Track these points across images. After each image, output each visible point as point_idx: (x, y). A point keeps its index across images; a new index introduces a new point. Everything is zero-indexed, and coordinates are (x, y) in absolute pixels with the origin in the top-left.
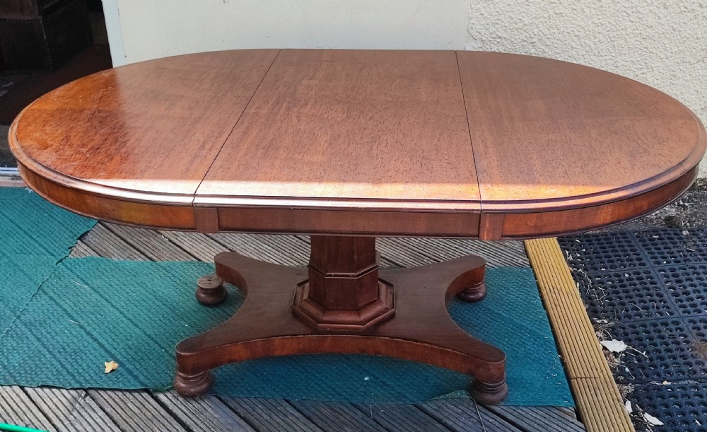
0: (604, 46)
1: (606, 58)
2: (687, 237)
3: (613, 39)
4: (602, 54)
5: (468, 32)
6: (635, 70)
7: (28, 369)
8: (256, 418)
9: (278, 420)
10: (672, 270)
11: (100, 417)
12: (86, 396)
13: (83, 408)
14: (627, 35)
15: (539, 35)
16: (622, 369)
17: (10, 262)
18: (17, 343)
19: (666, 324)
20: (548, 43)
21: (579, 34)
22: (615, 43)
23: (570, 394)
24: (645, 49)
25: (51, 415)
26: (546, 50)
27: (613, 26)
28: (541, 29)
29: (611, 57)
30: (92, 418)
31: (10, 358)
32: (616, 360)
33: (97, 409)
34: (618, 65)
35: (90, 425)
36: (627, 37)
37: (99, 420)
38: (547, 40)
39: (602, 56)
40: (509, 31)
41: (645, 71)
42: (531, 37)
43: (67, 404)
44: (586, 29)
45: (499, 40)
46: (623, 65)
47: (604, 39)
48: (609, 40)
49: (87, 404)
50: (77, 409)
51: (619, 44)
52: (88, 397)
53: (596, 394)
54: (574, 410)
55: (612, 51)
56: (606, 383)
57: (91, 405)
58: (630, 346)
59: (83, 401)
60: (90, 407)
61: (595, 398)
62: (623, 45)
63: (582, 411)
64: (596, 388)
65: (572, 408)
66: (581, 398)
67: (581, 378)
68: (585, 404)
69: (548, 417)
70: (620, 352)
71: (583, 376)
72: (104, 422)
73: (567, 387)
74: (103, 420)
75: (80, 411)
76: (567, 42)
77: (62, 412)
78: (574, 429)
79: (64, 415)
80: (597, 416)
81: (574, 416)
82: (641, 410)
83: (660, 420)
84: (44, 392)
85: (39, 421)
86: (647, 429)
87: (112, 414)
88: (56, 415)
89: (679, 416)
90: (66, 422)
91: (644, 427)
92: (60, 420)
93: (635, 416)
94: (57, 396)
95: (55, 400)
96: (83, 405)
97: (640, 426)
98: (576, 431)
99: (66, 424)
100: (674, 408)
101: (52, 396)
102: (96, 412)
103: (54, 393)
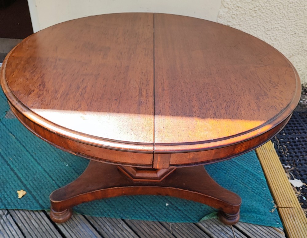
0: (292, 14)
1: (292, 21)
3: (297, 11)
4: (290, 18)
5: (222, 3)
6: (306, 28)
8: (105, 232)
9: (119, 234)
11: (15, 230)
12: (7, 214)
13: (5, 223)
14: (305, 9)
15: (259, 7)
16: (302, 198)
20: (263, 11)
21: (280, 7)
22: (298, 13)
23: (279, 218)
26: (262, 15)
27: (298, 4)
28: (260, 3)
29: (295, 21)
30: (10, 230)
33: (14, 224)
34: (298, 25)
36: (304, 10)
37: (14, 233)
38: (263, 9)
39: (290, 20)
40: (243, 3)
42: (255, 8)
44: (284, 4)
45: (237, 8)
47: (292, 11)
48: (295, 11)
49: (8, 219)
50: (2, 223)
51: (300, 14)
52: (9, 215)
53: (294, 220)
54: (283, 230)
55: (296, 17)
56: (299, 212)
57: (10, 221)
58: (304, 183)
59: (5, 218)
60: (10, 222)
61: (294, 223)
62: (302, 15)
63: (288, 231)
64: (294, 215)
65: (282, 229)
66: (286, 222)
67: (284, 208)
68: (289, 226)
69: (269, 234)
70: (300, 187)
71: (285, 207)
72: (17, 234)
73: (277, 213)
74: (16, 232)
75: (3, 225)
76: (273, 11)
80: (297, 236)
81: (284, 234)
87: (22, 228)
96: (5, 221)
102: (12, 226)
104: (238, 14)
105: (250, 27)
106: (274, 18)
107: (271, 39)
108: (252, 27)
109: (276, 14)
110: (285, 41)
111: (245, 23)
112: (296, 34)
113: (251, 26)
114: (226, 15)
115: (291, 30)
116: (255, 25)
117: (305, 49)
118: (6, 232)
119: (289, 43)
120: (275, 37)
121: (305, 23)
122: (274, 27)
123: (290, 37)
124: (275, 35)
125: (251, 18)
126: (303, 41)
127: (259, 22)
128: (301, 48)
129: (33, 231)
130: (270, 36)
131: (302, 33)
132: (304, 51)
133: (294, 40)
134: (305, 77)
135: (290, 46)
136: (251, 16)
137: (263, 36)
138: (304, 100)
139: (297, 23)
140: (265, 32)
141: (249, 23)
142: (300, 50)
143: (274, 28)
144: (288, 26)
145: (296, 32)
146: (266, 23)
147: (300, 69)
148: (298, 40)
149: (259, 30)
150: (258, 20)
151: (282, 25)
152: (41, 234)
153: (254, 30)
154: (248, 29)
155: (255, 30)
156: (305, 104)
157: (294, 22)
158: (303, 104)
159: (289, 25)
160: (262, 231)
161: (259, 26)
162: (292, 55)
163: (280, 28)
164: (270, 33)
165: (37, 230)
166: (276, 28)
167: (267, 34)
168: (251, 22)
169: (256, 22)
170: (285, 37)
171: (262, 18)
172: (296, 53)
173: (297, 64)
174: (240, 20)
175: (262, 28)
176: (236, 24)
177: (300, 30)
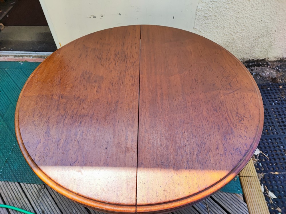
0: (260, 5)
1: (260, 10)
2: (282, 89)
3: (265, 2)
4: (258, 9)
6: (271, 15)
7: (21, 172)
10: (277, 109)
11: (50, 201)
12: (44, 188)
13: (43, 195)
16: (258, 164)
17: (13, 106)
18: (17, 155)
19: (275, 139)
20: (235, 4)
22: (265, 4)
23: (240, 185)
24: (278, 7)
25: (31, 200)
26: (234, 7)
30: (47, 201)
31: (14, 165)
32: (256, 159)
33: (49, 196)
34: (264, 13)
35: (46, 206)
37: (50, 203)
39: (258, 10)
41: (275, 16)
43: (37, 193)
45: (213, 2)
46: (266, 13)
47: (261, 2)
48: (263, 2)
49: (45, 192)
50: (41, 196)
51: (267, 4)
53: (251, 187)
54: (242, 195)
55: (263, 7)
56: (255, 180)
57: (47, 193)
58: (261, 151)
59: (43, 191)
61: (251, 189)
62: (269, 5)
63: (246, 197)
64: (251, 183)
65: (241, 194)
66: (245, 189)
67: (244, 176)
68: (247, 193)
69: (232, 199)
70: (257, 155)
73: (239, 181)
74: (51, 203)
75: (42, 197)
76: (244, 3)
77: (35, 198)
78: (243, 208)
79: (36, 200)
80: (252, 201)
81: (243, 199)
82: (267, 190)
83: (275, 195)
84: (28, 185)
85: (26, 204)
86: (270, 201)
87: (55, 199)
88: (33, 200)
89: (282, 192)
90: (37, 204)
91: (269, 199)
92: (34, 203)
93: (265, 193)
94: (33, 188)
95: (32, 190)
96: (43, 193)
97: (267, 198)
98: (244, 208)
99: (37, 205)
100: (280, 187)
101: (31, 188)
102: (48, 198)
103: (31, 186)
104: (213, 7)
105: (224, 17)
106: (244, 9)
107: (241, 26)
108: (225, 17)
109: (246, 6)
110: (253, 27)
111: (220, 14)
112: (263, 21)
113: (225, 16)
114: (204, 9)
115: (258, 18)
116: (228, 15)
118: (45, 203)
119: (256, 28)
120: (245, 24)
121: (271, 12)
122: (244, 16)
123: (258, 24)
124: (245, 22)
125: (225, 9)
126: (268, 26)
127: (232, 13)
128: (266, 32)
130: (241, 23)
131: (268, 19)
132: (268, 34)
133: (260, 26)
134: (267, 53)
135: (257, 31)
136: (225, 8)
137: (235, 24)
138: (266, 72)
139: (264, 12)
140: (236, 20)
141: (223, 14)
142: (265, 33)
143: (244, 17)
144: (256, 15)
145: (262, 19)
146: (237, 13)
147: (264, 48)
148: (264, 25)
149: (231, 19)
150: (231, 11)
151: (251, 14)
152: (68, 204)
153: (227, 19)
154: (222, 18)
155: (228, 19)
156: (266, 76)
157: (262, 11)
158: (265, 76)
159: (257, 14)
160: (227, 197)
161: (232, 16)
162: (258, 37)
163: (249, 17)
164: (241, 21)
165: (66, 201)
166: (246, 17)
167: (238, 22)
168: (225, 13)
169: (229, 13)
170: (253, 24)
171: (234, 10)
172: (262, 35)
173: (262, 44)
174: (215, 12)
175: (234, 17)
176: (212, 15)
177: (266, 17)
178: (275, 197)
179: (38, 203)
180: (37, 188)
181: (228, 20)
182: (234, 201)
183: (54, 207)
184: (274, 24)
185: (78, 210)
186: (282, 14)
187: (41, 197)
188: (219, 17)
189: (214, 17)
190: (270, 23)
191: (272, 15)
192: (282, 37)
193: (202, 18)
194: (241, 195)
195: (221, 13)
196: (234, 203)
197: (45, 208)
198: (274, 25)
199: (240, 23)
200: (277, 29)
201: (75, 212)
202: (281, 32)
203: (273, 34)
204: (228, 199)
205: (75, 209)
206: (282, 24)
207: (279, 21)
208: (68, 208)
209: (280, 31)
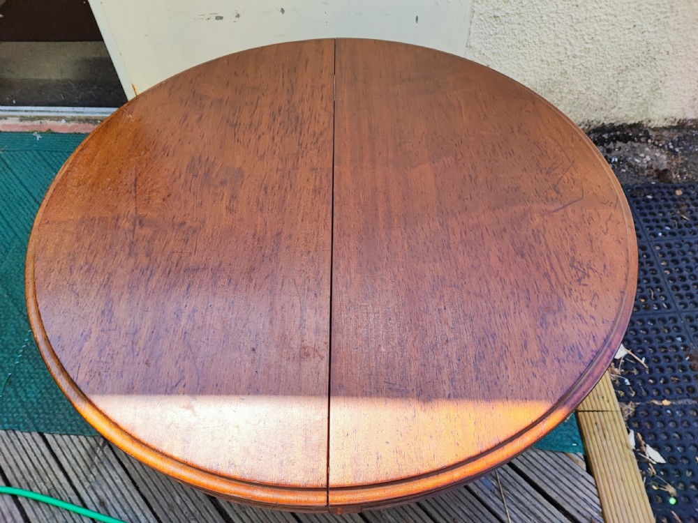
2: (681, 198)
6: (658, 14)
7: (45, 406)
10: (669, 246)
11: (119, 476)
12: (103, 445)
13: (102, 463)
16: (622, 381)
17: (22, 246)
18: (33, 367)
19: (664, 321)
23: (578, 433)
25: (71, 474)
30: (111, 477)
31: (28, 390)
32: (616, 370)
33: (116, 465)
35: (110, 488)
37: (119, 481)
41: (668, 14)
43: (86, 458)
46: (646, 8)
49: (105, 455)
50: (97, 464)
52: (106, 447)
53: (605, 436)
54: (583, 457)
56: (614, 420)
57: (110, 458)
58: (628, 349)
59: (101, 452)
60: (109, 461)
61: (604, 443)
63: (592, 460)
64: (605, 427)
65: (581, 455)
66: (590, 442)
67: (588, 411)
68: (595, 451)
69: (557, 467)
70: (620, 359)
71: (591, 409)
72: (124, 484)
73: (575, 423)
74: (122, 480)
75: (99, 467)
77: (81, 469)
78: (585, 486)
79: (84, 474)
80: (607, 470)
81: (584, 466)
82: (643, 443)
83: (661, 455)
84: (63, 440)
85: (61, 484)
86: (649, 469)
87: (132, 471)
88: (76, 475)
89: (679, 449)
90: (87, 485)
91: (647, 466)
92: (80, 481)
93: (638, 450)
94: (75, 446)
95: (74, 451)
96: (102, 458)
97: (643, 463)
98: (587, 488)
99: (86, 487)
100: (674, 437)
101: (71, 445)
102: (114, 469)
103: (72, 441)
105: (541, 17)
107: (584, 40)
108: (545, 18)
110: (612, 42)
111: (531, 9)
112: (637, 28)
113: (543, 15)
115: (626, 20)
116: (551, 12)
117: (652, 55)
118: (106, 481)
119: (620, 45)
120: (593, 35)
121: (657, 4)
122: (592, 15)
123: (624, 34)
124: (593, 31)
126: (650, 41)
127: (561, 7)
128: (644, 55)
129: (150, 477)
130: (584, 32)
131: (650, 24)
132: (650, 59)
133: (631, 40)
134: (647, 108)
135: (623, 52)
137: (568, 34)
138: (642, 155)
139: (641, 5)
140: (571, 26)
141: (539, 9)
142: (643, 59)
143: (590, 17)
144: (620, 12)
145: (636, 24)
146: (575, 7)
147: (640, 94)
148: (640, 39)
149: (559, 23)
150: (559, 3)
151: (609, 10)
152: (163, 482)
153: (550, 24)
154: (536, 21)
155: (552, 22)
156: (643, 165)
158: (640, 165)
159: (623, 11)
160: (545, 460)
161: (561, 15)
162: (625, 68)
163: (604, 17)
164: (583, 28)
166: (595, 17)
167: (576, 30)
168: (544, 7)
169: (554, 7)
170: (612, 35)
172: (634, 64)
173: (634, 85)
174: (521, 5)
175: (567, 18)
176: (512, 12)
177: (645, 18)
178: (662, 461)
179: (90, 483)
180: (87, 446)
181: (551, 26)
182: (563, 471)
183: (128, 490)
184: (665, 35)
185: (187, 497)
186: (685, 10)
187: (97, 467)
188: (530, 19)
189: (517, 17)
190: (655, 32)
191: (661, 12)
192: (683, 69)
193: (488, 20)
194: (580, 457)
195: (535, 7)
196: (562, 474)
197: (106, 495)
198: (664, 38)
199: (581, 33)
200: (671, 48)
201: (179, 503)
202: (683, 54)
203: (662, 60)
204: (549, 467)
205: (179, 495)
206: (684, 36)
207: (677, 27)
208: (163, 493)
209: (680, 54)
